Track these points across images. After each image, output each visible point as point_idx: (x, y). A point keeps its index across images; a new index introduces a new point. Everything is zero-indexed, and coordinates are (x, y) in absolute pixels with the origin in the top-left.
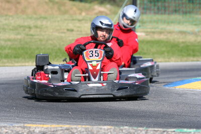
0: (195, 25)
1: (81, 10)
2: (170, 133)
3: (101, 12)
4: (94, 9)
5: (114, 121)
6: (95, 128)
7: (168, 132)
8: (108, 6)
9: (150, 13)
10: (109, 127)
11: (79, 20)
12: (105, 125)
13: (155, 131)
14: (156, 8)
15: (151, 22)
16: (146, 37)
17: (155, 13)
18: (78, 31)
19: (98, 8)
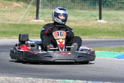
0: (75, 16)
1: (5, 5)
2: (57, 82)
3: (17, 7)
4: (13, 5)
5: (23, 75)
6: (11, 79)
7: (56, 82)
8: (22, 3)
9: (48, 8)
10: (20, 78)
11: (4, 11)
12: (18, 77)
13: (48, 81)
14: (52, 5)
15: (48, 13)
16: (45, 23)
17: (51, 8)
18: (3, 18)
19: (16, 4)
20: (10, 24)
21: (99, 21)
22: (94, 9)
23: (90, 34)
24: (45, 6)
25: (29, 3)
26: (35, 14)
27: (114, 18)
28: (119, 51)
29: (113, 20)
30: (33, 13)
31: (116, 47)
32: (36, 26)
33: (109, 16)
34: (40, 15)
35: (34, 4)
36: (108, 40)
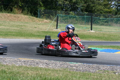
0: (78, 28)
1: (39, 21)
3: (46, 22)
5: (49, 59)
7: (67, 63)
8: (49, 20)
9: (63, 23)
11: (39, 24)
12: (46, 60)
13: (62, 62)
14: (65, 21)
15: (63, 26)
18: (38, 28)
19: (45, 20)
20: (42, 31)
21: (91, 31)
22: (88, 24)
23: (86, 38)
24: (61, 22)
25: (52, 20)
26: (56, 26)
27: (99, 30)
28: (101, 48)
29: (98, 31)
30: (55, 25)
31: (100, 45)
32: (56, 32)
33: (96, 28)
34: (58, 27)
35: (55, 21)
36: (95, 41)
